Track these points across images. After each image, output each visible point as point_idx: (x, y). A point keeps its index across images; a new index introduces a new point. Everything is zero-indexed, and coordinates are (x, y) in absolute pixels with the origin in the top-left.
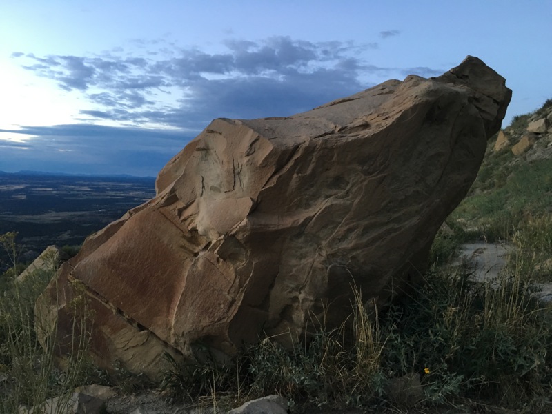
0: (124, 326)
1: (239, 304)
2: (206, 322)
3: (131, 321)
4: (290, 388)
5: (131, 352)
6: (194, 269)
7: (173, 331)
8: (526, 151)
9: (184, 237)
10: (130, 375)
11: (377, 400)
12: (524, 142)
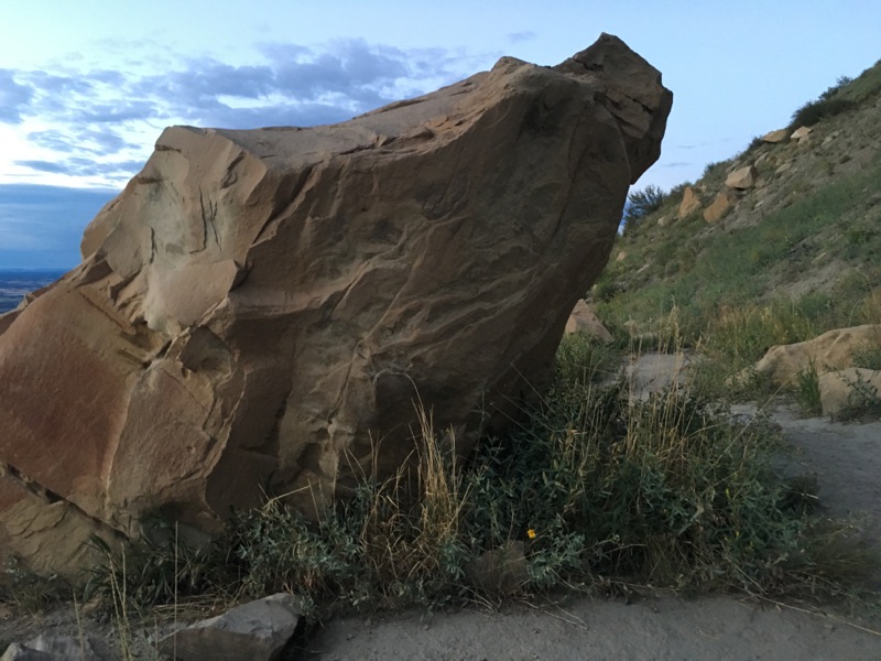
0: (21, 497)
1: (224, 446)
2: (165, 480)
3: (33, 487)
4: (309, 581)
5: (36, 541)
6: (143, 390)
7: (108, 499)
8: (723, 217)
9: (124, 335)
10: (34, 578)
11: (454, 587)
12: (720, 203)
